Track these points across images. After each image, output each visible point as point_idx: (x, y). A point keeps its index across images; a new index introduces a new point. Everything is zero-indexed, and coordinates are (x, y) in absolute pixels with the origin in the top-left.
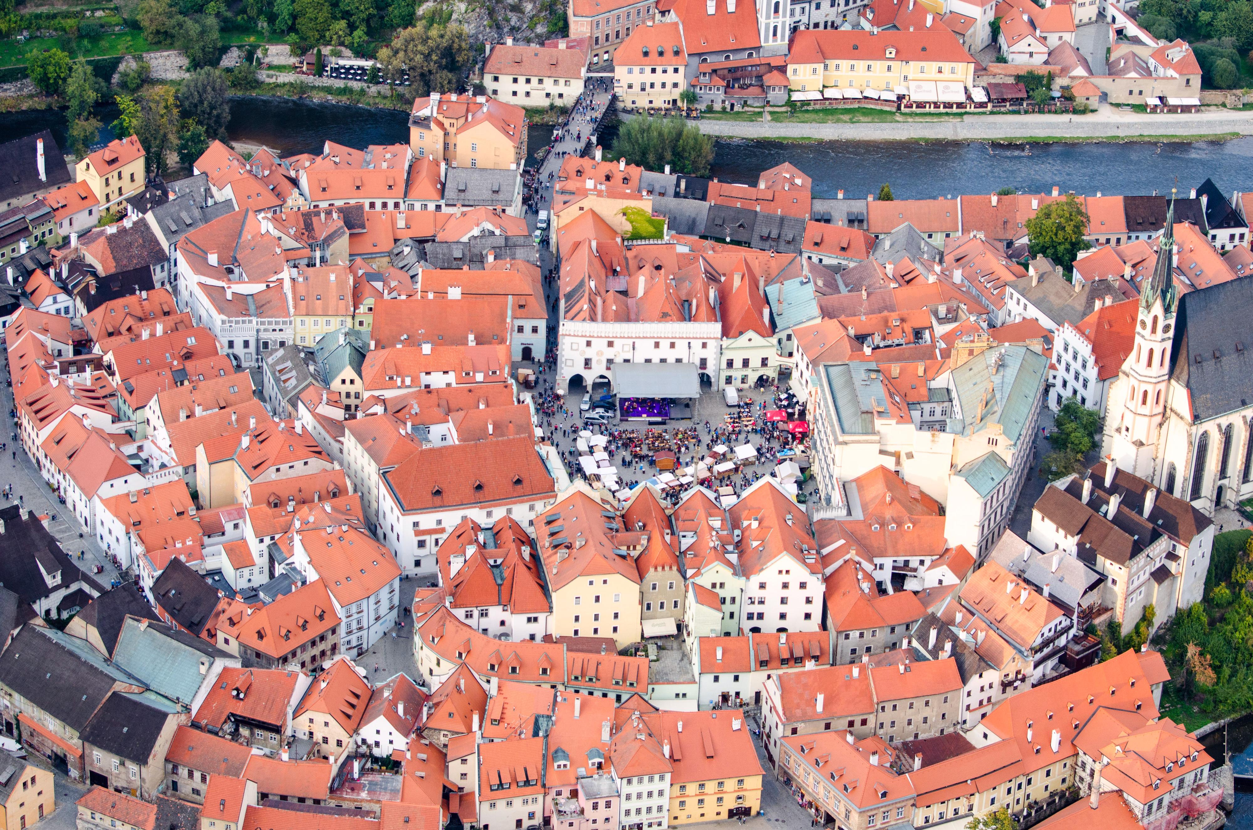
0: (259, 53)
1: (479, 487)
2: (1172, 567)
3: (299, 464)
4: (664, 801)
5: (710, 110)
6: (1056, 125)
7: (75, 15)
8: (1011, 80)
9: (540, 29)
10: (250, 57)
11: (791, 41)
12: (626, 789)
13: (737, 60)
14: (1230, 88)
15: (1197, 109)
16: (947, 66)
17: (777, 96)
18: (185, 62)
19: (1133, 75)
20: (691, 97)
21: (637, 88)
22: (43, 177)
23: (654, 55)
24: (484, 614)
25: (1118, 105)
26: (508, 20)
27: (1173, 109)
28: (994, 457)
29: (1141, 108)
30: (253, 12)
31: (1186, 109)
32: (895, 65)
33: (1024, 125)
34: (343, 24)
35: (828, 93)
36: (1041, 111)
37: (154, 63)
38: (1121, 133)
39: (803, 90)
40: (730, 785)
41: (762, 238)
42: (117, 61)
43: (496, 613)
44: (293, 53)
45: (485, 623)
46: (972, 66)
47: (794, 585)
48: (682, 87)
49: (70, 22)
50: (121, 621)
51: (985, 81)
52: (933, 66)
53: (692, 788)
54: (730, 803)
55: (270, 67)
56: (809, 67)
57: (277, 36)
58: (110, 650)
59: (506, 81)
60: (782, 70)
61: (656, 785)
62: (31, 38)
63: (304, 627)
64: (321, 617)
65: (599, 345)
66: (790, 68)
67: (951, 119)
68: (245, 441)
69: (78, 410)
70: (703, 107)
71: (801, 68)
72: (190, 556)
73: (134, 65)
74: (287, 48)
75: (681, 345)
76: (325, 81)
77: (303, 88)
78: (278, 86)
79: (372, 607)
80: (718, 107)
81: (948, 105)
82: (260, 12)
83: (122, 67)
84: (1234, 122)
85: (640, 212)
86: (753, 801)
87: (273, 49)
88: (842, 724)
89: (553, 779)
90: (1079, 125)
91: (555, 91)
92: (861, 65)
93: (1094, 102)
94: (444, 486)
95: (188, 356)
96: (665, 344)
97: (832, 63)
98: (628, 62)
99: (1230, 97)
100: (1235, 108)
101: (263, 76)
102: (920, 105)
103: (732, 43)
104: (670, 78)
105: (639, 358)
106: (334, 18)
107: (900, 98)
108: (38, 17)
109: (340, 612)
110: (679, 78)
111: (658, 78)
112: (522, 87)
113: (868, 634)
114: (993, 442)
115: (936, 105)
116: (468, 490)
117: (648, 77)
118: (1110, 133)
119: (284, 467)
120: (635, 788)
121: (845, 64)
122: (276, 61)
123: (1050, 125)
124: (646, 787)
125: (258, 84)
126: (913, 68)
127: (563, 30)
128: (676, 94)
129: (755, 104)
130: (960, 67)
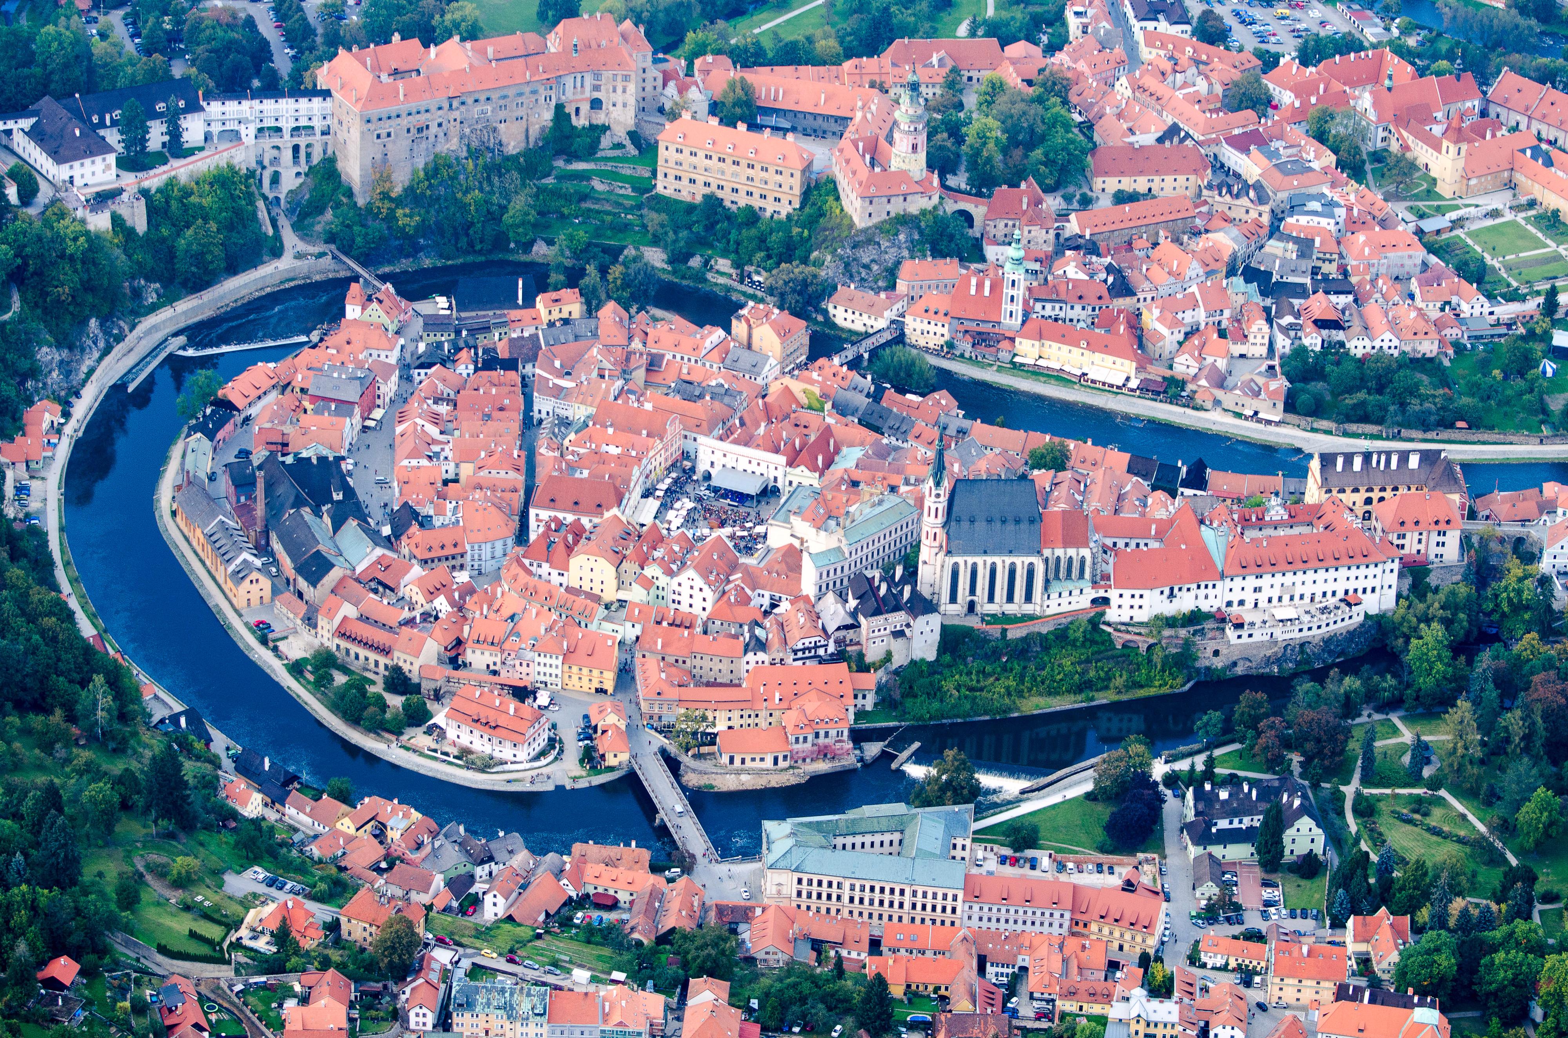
0: (712, 262)
1: (576, 503)
2: (907, 631)
3: (503, 472)
4: (559, 672)
5: (962, 356)
6: (1175, 413)
7: (615, 214)
8: (1160, 379)
9: (880, 283)
10: (706, 263)
11: (1024, 323)
12: (537, 659)
13: (985, 328)
14: (1306, 415)
15: (1278, 424)
16: (1119, 361)
17: (1004, 356)
18: (665, 257)
19: (1238, 392)
20: (950, 345)
21: (919, 332)
22: (520, 302)
23: (931, 313)
24: (540, 566)
25: (1225, 410)
26: (859, 273)
27: (1259, 421)
28: (839, 548)
29: (1238, 415)
30: (720, 235)
31: (1269, 422)
32: (1086, 352)
33: (1153, 408)
34: (763, 254)
35: (1040, 362)
36: (1171, 403)
37: (646, 254)
38: (1214, 428)
39: (1025, 356)
40: (596, 673)
41: (891, 428)
42: (624, 247)
43: (546, 566)
44: (732, 266)
45: (540, 571)
46: (1134, 364)
47: (696, 589)
48: (947, 337)
49: (609, 218)
50: (346, 519)
51: (1143, 376)
52: (1109, 359)
53: (575, 669)
54: (596, 684)
55: (718, 272)
56: (1031, 342)
57: (724, 254)
58: (335, 533)
59: (840, 310)
60: (1012, 340)
61: (554, 661)
62: (584, 223)
63: (443, 547)
64: (455, 545)
65: (719, 454)
66: (1018, 340)
67: (1110, 396)
68: (483, 454)
69: (420, 421)
70: (958, 353)
71: (1024, 341)
72: (418, 503)
73: (633, 252)
74: (729, 262)
75: (763, 465)
76: (743, 288)
77: (729, 289)
78: (716, 284)
79: (489, 550)
80: (967, 355)
81: (1112, 386)
82: (723, 237)
83: (626, 252)
84: (1295, 437)
85: (813, 393)
86: (609, 686)
87: (721, 261)
88: (671, 660)
89: (506, 646)
90: (1190, 416)
91: (869, 323)
92: (1065, 348)
93: (1208, 405)
94: (557, 498)
95: (501, 409)
96: (754, 462)
97: (1047, 343)
98: (915, 315)
99: (1304, 421)
100: (1305, 430)
101: (709, 276)
102: (1093, 382)
103: (982, 316)
104: (939, 330)
105: (740, 468)
106: (760, 250)
107: (1084, 374)
108: (589, 210)
109: (468, 547)
110: (945, 331)
111: (932, 328)
112: (849, 316)
113: (726, 625)
114: (840, 541)
115: (1104, 384)
116: (571, 504)
117: (926, 327)
118: (1207, 426)
119: (494, 472)
120: (542, 660)
121: (1055, 345)
122: (722, 269)
123: (1170, 412)
124: (548, 661)
125: (706, 280)
126: (1098, 357)
127: (893, 286)
128: (942, 341)
129: (990, 359)
130: (1127, 362)
